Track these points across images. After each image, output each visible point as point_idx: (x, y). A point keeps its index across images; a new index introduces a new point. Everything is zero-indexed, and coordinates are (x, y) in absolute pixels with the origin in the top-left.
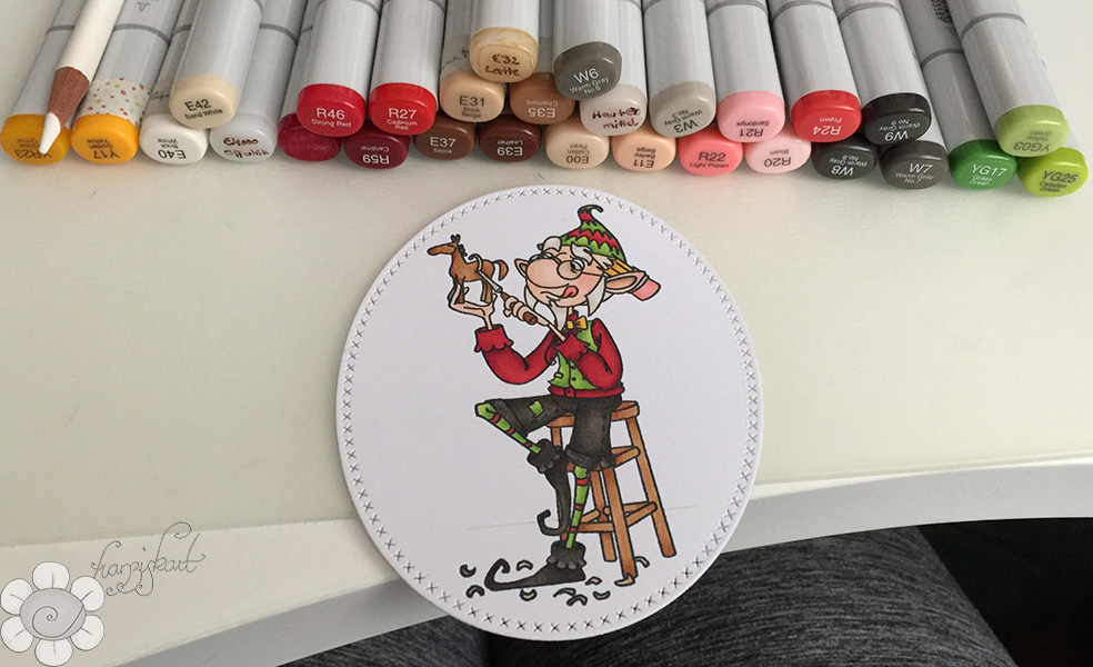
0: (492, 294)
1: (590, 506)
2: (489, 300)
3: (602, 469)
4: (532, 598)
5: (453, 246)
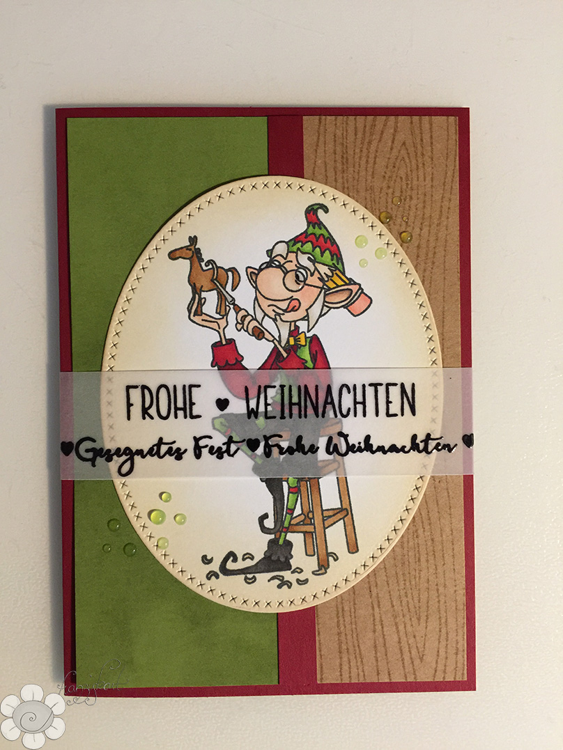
0: (226, 306)
1: (298, 511)
2: (223, 313)
3: (309, 479)
4: (253, 582)
5: (190, 250)
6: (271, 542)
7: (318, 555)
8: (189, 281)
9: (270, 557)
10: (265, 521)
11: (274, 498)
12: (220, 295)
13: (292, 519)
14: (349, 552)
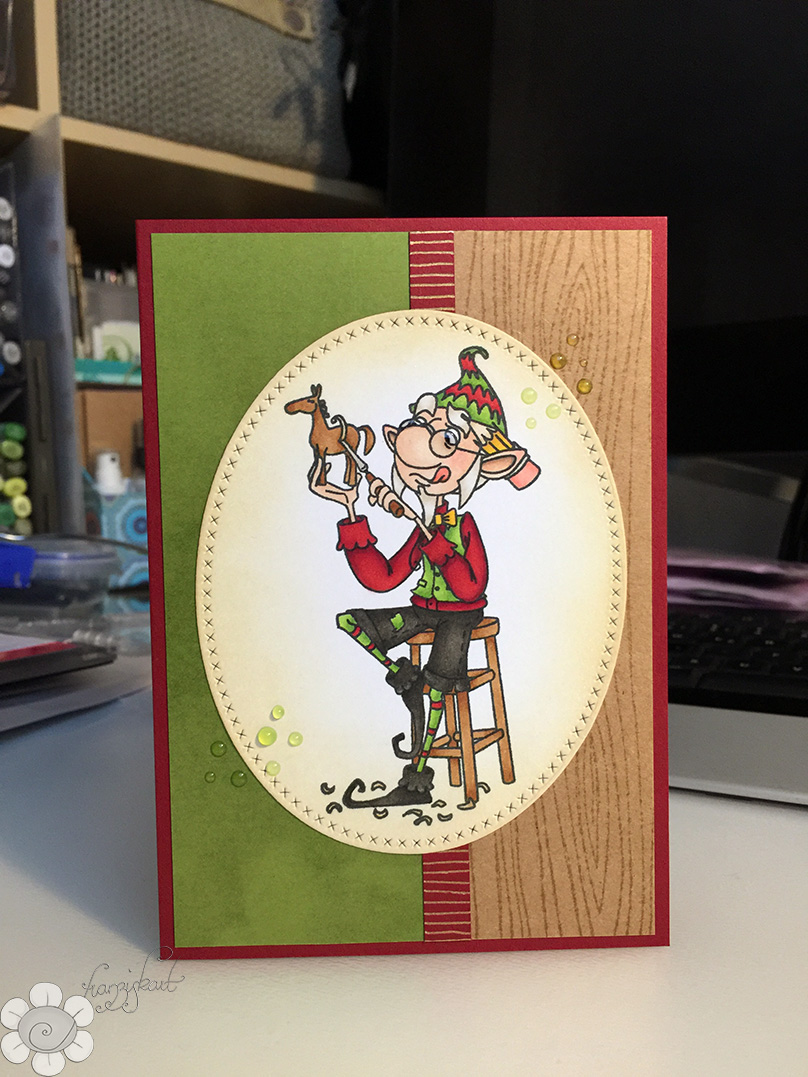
0: (356, 473)
1: (441, 731)
2: (352, 483)
3: (457, 692)
4: (384, 817)
5: (313, 402)
6: (407, 769)
7: (465, 787)
8: (310, 442)
9: (405, 787)
10: (400, 743)
11: (412, 714)
12: (349, 458)
13: (434, 741)
14: (504, 782)
